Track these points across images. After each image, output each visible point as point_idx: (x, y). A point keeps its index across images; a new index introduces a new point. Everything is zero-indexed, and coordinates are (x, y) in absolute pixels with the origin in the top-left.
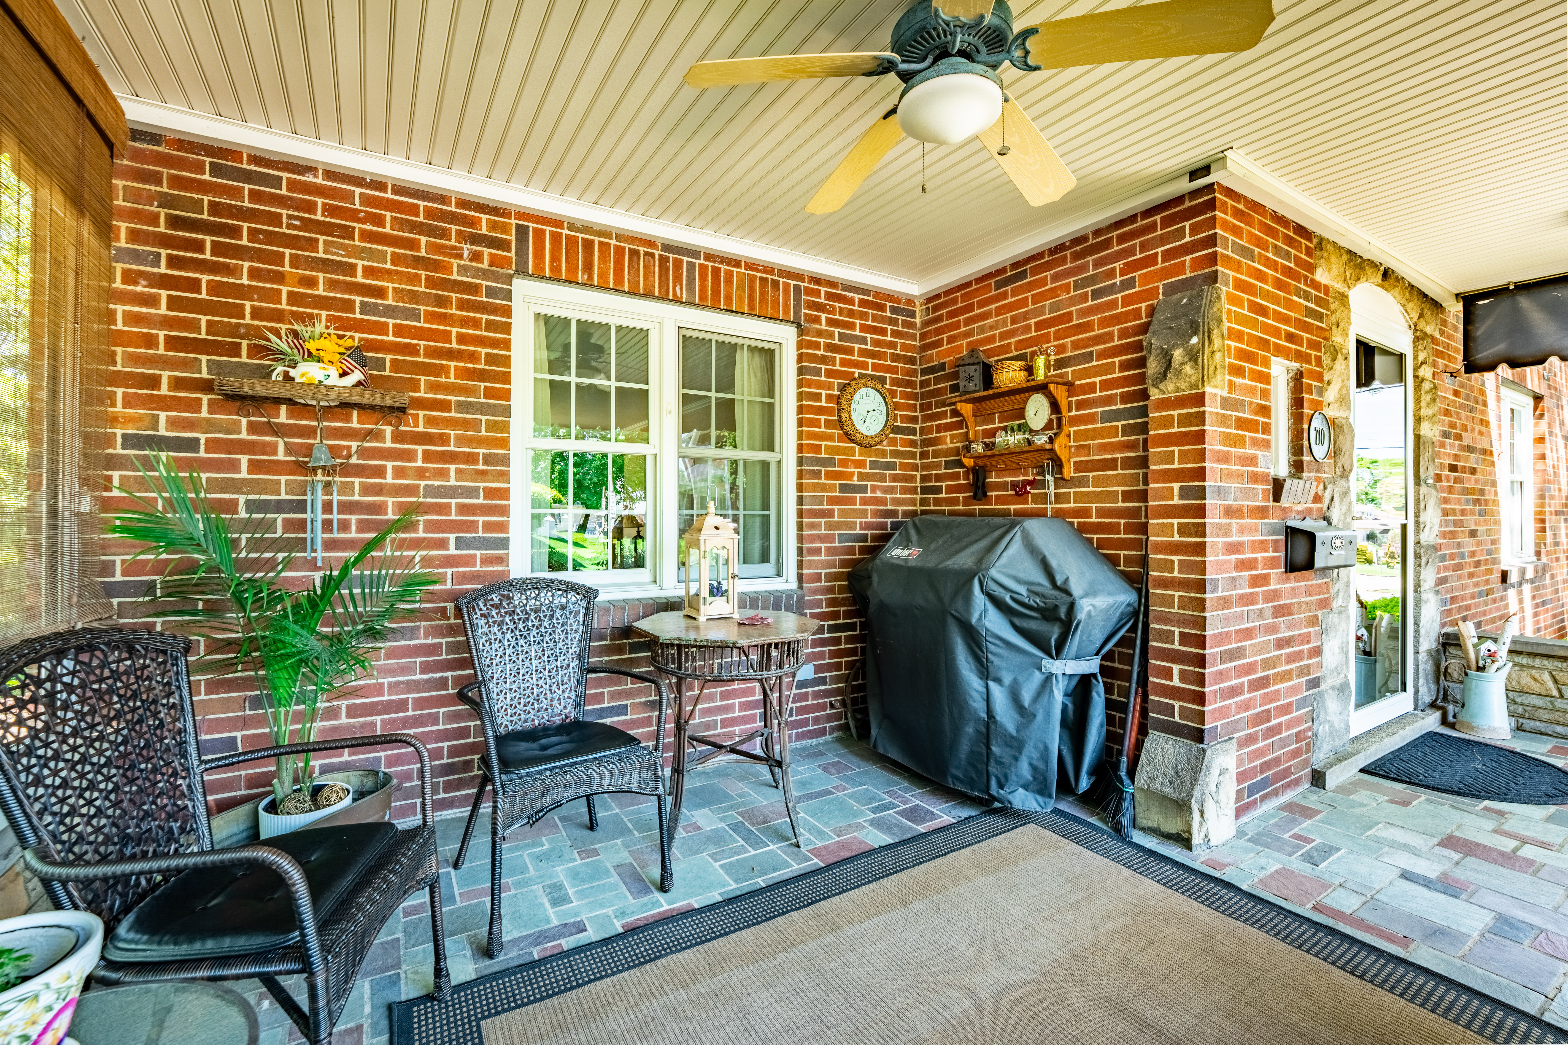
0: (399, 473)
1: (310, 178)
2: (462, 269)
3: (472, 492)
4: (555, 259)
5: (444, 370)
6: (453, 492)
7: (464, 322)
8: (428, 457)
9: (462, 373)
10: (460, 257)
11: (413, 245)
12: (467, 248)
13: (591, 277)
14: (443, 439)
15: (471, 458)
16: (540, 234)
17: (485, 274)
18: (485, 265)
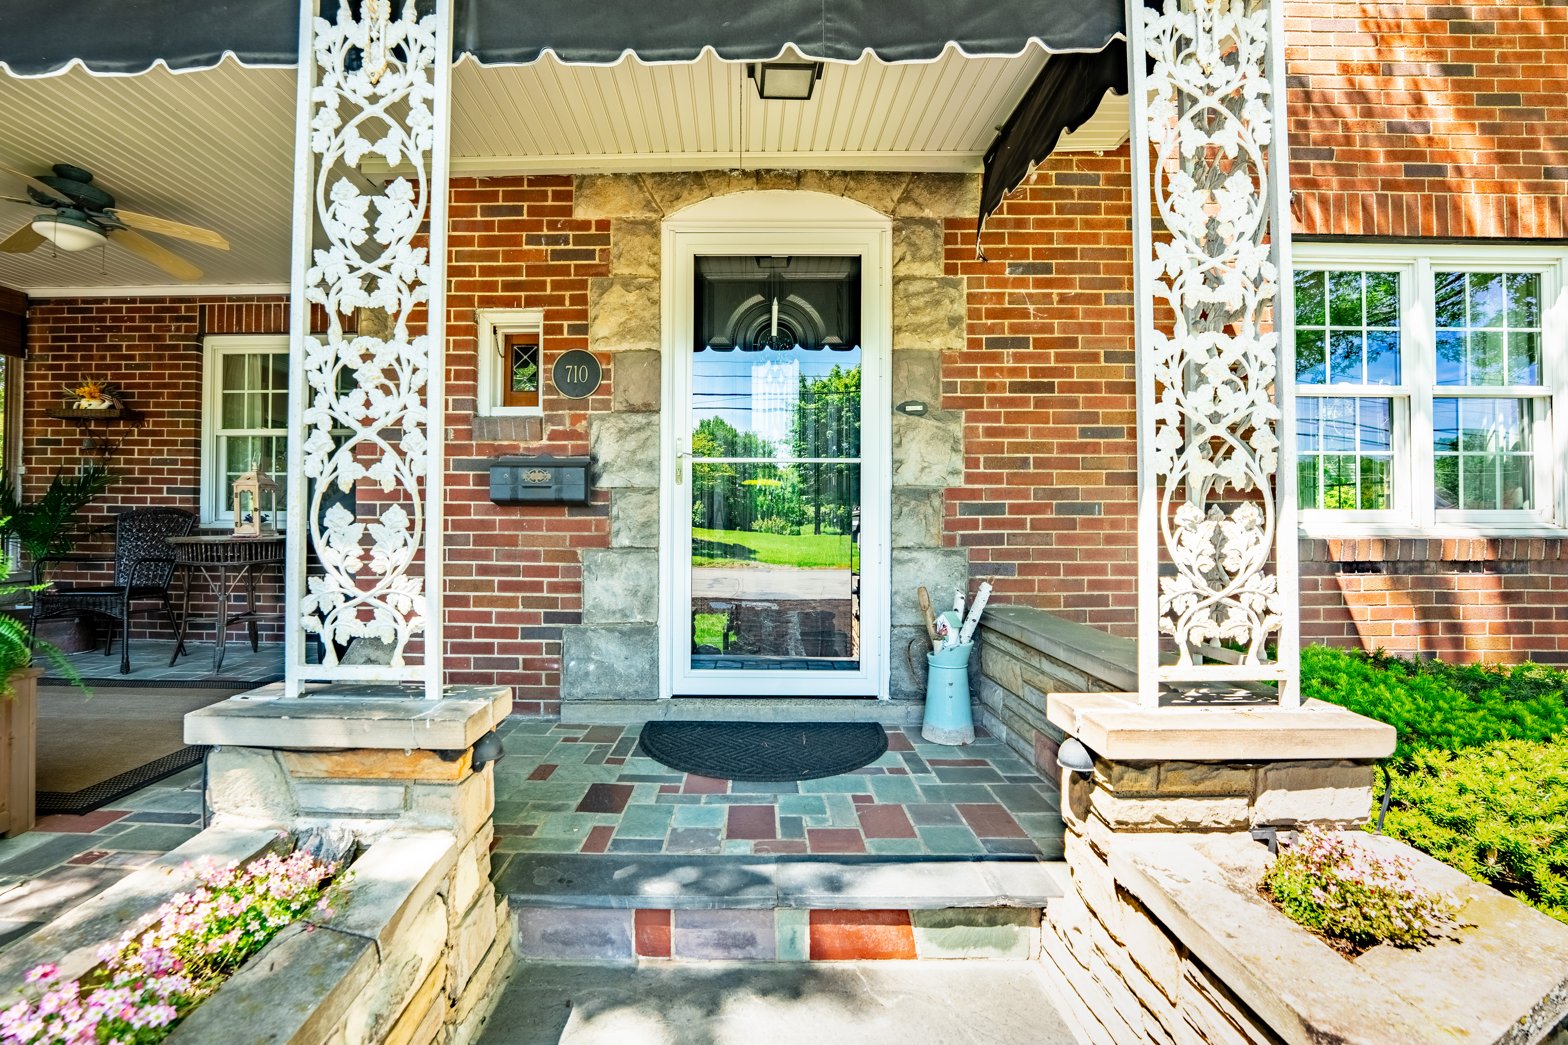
0: (141, 452)
1: (105, 305)
2: (172, 338)
3: (175, 462)
4: (220, 321)
5: (162, 394)
6: (164, 462)
7: (172, 367)
8: (154, 443)
9: (172, 396)
10: (170, 331)
11: (148, 329)
12: (173, 325)
13: (241, 328)
14: (161, 433)
15: (174, 443)
16: (212, 308)
17: (183, 338)
18: (183, 333)
